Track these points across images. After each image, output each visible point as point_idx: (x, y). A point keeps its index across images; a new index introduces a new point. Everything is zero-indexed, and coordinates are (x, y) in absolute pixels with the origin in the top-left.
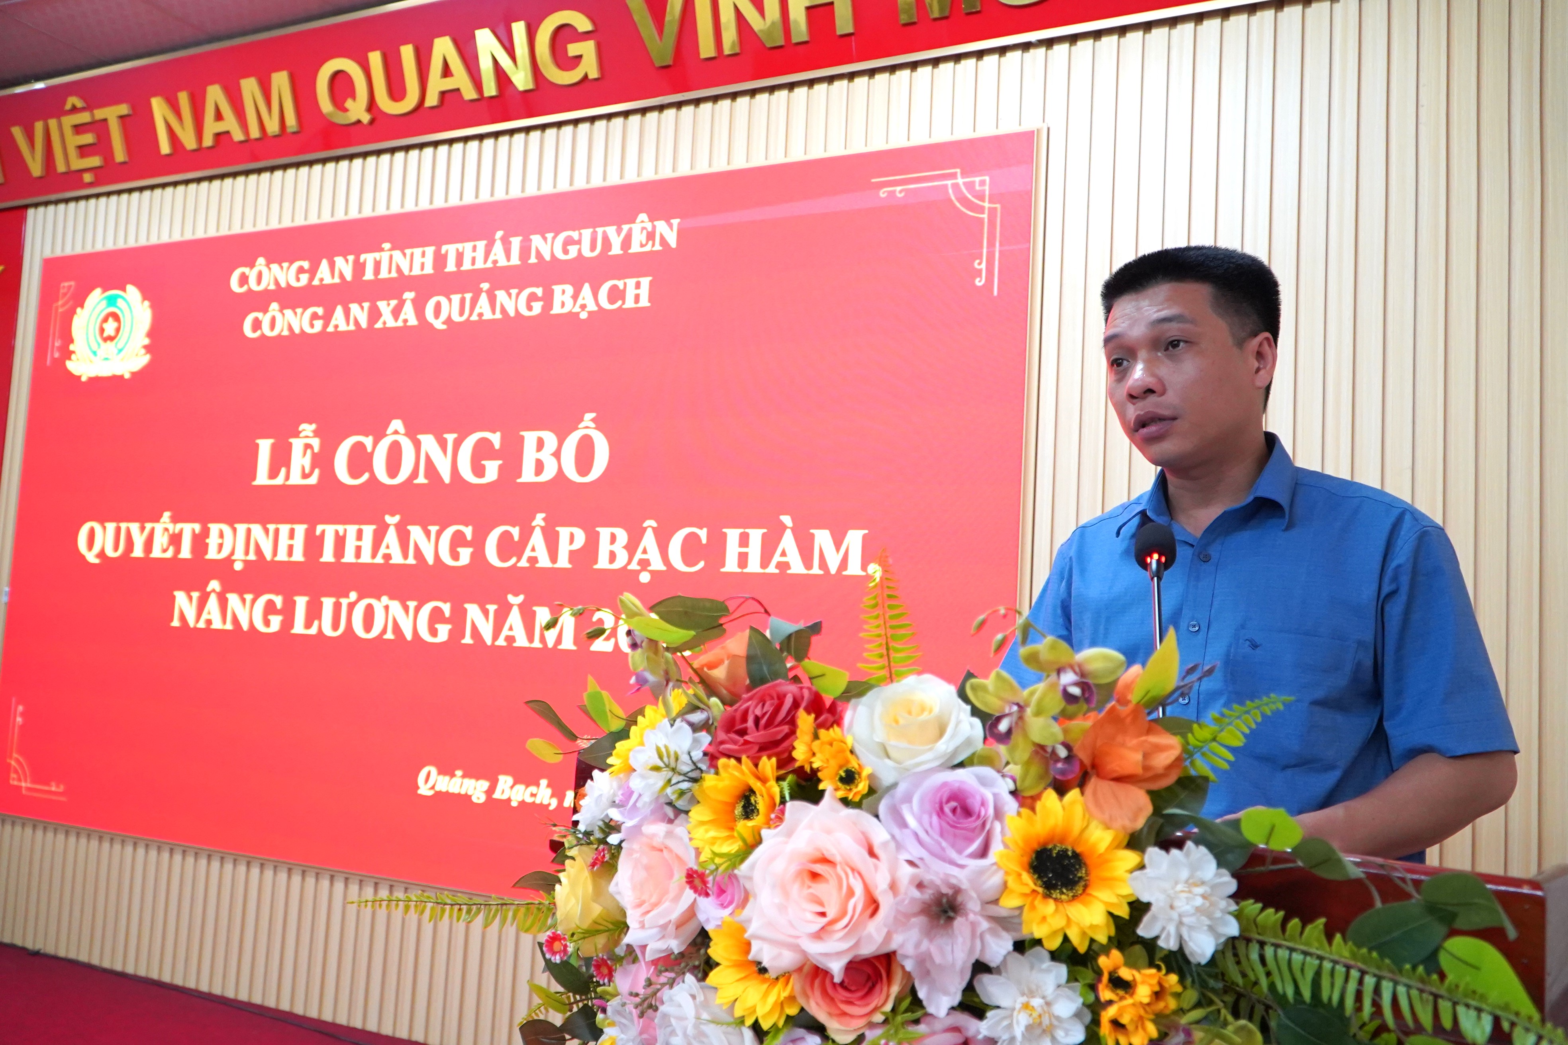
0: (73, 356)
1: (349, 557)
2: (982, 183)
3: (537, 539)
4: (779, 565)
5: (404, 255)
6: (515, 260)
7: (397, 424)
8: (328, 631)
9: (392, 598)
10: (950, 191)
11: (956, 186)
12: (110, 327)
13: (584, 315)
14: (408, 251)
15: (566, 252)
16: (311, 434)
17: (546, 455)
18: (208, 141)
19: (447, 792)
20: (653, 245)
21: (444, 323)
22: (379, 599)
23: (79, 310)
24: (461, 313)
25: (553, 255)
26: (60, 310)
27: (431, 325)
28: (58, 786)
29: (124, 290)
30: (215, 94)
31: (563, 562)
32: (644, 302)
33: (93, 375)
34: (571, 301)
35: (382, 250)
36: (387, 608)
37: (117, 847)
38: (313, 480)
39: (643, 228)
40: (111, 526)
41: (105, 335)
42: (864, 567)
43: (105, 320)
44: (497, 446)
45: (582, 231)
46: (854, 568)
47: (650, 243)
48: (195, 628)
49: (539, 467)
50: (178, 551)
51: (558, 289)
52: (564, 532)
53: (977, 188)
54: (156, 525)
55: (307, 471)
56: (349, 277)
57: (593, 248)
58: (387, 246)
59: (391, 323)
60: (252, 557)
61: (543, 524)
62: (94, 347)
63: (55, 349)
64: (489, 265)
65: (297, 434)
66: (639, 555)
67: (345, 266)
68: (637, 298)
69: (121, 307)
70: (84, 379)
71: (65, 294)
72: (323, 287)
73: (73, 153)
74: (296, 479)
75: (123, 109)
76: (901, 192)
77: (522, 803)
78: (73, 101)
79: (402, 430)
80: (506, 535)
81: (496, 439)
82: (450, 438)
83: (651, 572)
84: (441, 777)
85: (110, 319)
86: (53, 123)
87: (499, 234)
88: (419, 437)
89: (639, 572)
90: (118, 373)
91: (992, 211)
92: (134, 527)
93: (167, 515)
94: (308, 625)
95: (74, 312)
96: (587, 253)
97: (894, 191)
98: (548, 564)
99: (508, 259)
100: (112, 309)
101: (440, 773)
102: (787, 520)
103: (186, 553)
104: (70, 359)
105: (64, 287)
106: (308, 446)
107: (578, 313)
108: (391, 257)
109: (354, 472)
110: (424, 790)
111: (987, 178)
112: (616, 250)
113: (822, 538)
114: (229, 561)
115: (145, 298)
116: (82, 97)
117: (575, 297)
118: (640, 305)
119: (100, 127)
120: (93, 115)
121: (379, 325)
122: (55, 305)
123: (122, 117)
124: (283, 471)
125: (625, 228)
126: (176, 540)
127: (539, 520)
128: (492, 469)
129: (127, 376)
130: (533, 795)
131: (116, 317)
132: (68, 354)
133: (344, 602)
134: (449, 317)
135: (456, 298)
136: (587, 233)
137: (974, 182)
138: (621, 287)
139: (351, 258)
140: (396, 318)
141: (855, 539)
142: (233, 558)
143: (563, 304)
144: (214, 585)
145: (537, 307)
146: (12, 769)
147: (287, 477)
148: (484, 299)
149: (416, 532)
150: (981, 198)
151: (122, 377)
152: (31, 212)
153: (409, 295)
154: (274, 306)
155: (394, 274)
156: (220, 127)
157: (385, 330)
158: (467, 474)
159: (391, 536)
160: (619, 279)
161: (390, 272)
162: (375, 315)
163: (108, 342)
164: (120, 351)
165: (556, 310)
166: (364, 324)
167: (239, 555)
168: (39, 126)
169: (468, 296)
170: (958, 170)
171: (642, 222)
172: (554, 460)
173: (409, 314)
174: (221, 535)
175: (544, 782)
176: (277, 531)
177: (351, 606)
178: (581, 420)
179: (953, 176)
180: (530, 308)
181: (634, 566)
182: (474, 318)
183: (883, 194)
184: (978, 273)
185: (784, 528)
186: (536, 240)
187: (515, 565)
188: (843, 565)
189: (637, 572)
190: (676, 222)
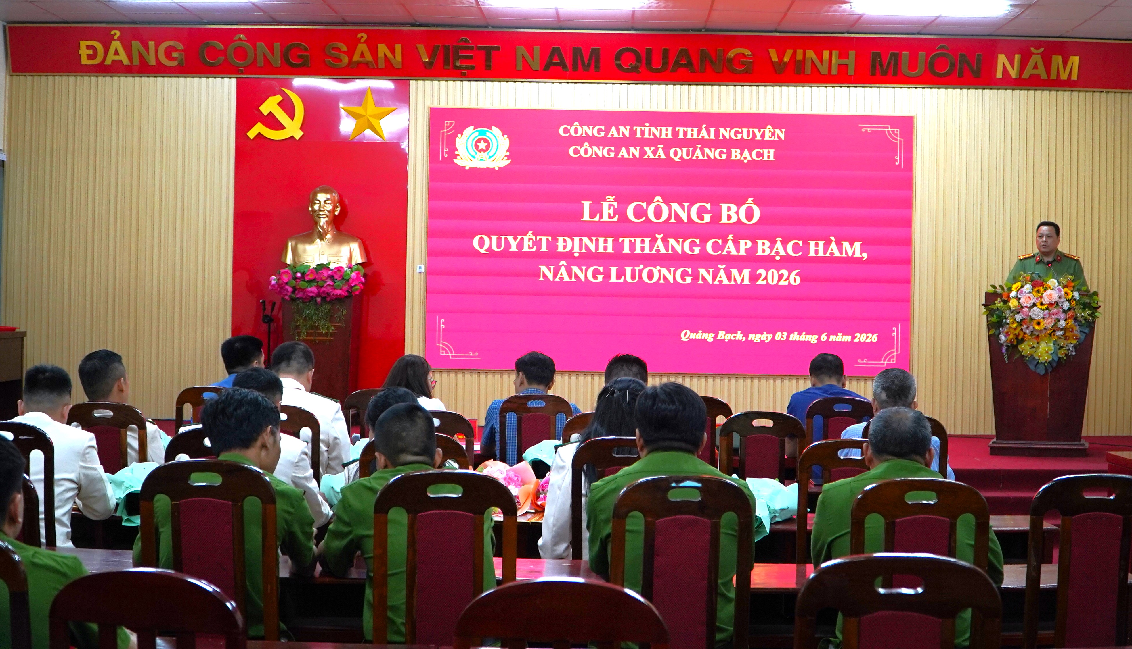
0: (458, 157)
1: (638, 251)
3: (730, 244)
4: (830, 253)
5: (657, 129)
6: (712, 137)
7: (658, 198)
8: (630, 281)
9: (662, 267)
10: (887, 133)
11: (888, 131)
12: (482, 145)
13: (747, 161)
14: (659, 128)
15: (736, 136)
16: (613, 200)
17: (732, 213)
19: (695, 339)
20: (775, 138)
21: (679, 159)
22: (655, 267)
23: (459, 135)
24: (688, 156)
26: (446, 134)
27: (673, 159)
28: (474, 353)
29: (490, 128)
31: (742, 252)
34: (740, 155)
35: (645, 126)
36: (660, 270)
38: (616, 219)
39: (770, 131)
40: (494, 237)
41: (479, 148)
42: (861, 254)
43: (479, 141)
44: (709, 208)
45: (743, 129)
46: (858, 254)
47: (773, 137)
48: (554, 281)
49: (729, 217)
50: (539, 248)
51: (733, 150)
52: (742, 242)
53: (896, 132)
54: (524, 237)
55: (612, 215)
57: (748, 136)
58: (647, 124)
59: (652, 156)
60: (584, 251)
61: (732, 239)
62: (473, 154)
63: (445, 153)
64: (700, 138)
65: (605, 200)
66: (775, 250)
67: (625, 130)
68: (769, 157)
69: (489, 137)
70: (467, 168)
71: (448, 127)
74: (606, 219)
76: (871, 131)
77: (730, 340)
79: (661, 200)
80: (716, 243)
81: (707, 206)
82: (686, 205)
83: (780, 256)
84: (692, 334)
85: (482, 141)
87: (704, 126)
88: (670, 204)
89: (775, 256)
90: (490, 167)
91: (901, 141)
93: (530, 232)
96: (745, 137)
97: (867, 130)
98: (736, 253)
99: (709, 136)
100: (483, 137)
101: (691, 332)
102: (833, 238)
103: (544, 249)
104: (456, 158)
105: (446, 123)
106: (611, 205)
107: (743, 160)
108: (650, 130)
109: (638, 217)
110: (684, 339)
111: (899, 130)
112: (758, 138)
113: (846, 244)
115: (504, 133)
117: (741, 154)
118: (770, 159)
121: (646, 157)
122: (442, 131)
124: (598, 215)
125: (762, 130)
126: (537, 243)
127: (731, 237)
128: (707, 217)
129: (496, 168)
130: (734, 337)
131: (486, 140)
132: (454, 156)
133: (637, 269)
134: (682, 157)
135: (685, 150)
136: (745, 130)
137: (894, 131)
138: (762, 152)
139: (629, 128)
140: (655, 155)
141: (857, 245)
142: (573, 251)
143: (736, 156)
144: (563, 262)
145: (724, 156)
147: (601, 218)
149: (672, 241)
150: (897, 136)
152: (413, 83)
153: (661, 146)
154: (586, 144)
155: (652, 137)
157: (649, 159)
158: (694, 217)
159: (659, 243)
160: (761, 149)
161: (649, 135)
162: (643, 153)
163: (483, 152)
164: (491, 157)
166: (637, 156)
167: (576, 249)
169: (691, 149)
170: (889, 126)
171: (768, 128)
172: (736, 215)
173: (661, 153)
174: (565, 241)
175: (739, 332)
176: (597, 240)
177: (640, 270)
178: (747, 200)
179: (887, 128)
180: (720, 156)
181: (773, 254)
182: (694, 158)
183: (863, 130)
184: (897, 160)
185: (831, 241)
186: (722, 130)
187: (721, 254)
188: (854, 253)
189: (774, 256)
190: (784, 130)
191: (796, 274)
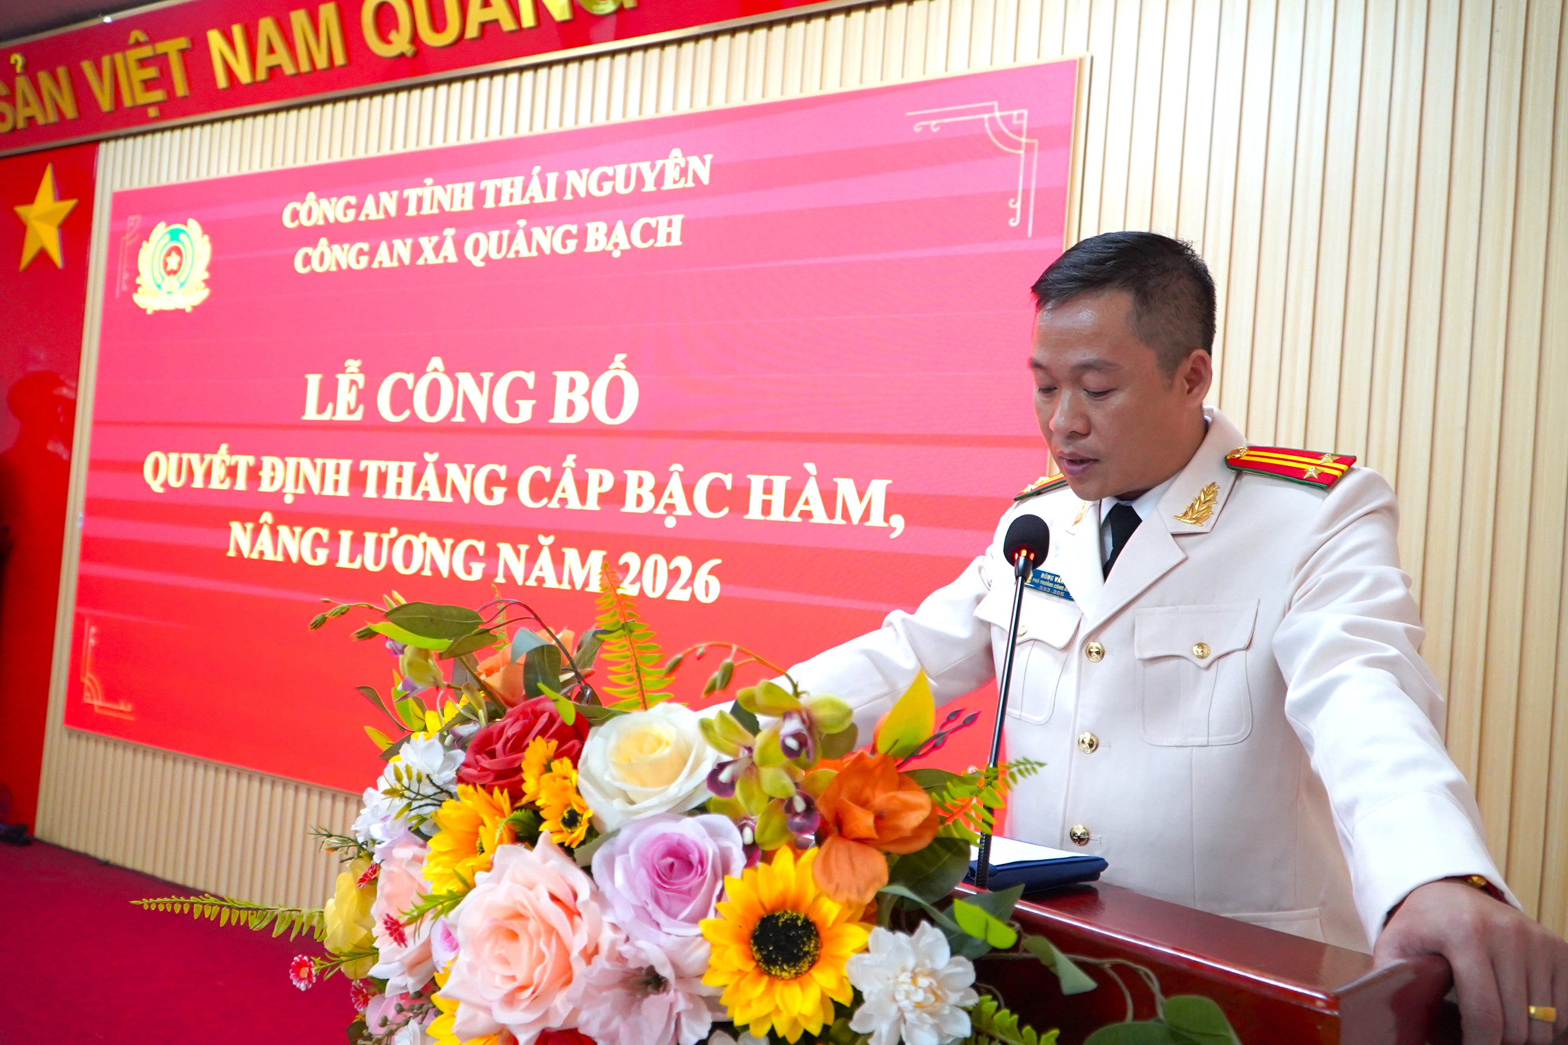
0: (139, 289)
1: (390, 493)
2: (1020, 117)
3: (568, 480)
4: (802, 513)
5: (445, 190)
6: (551, 197)
7: (436, 362)
8: (371, 567)
9: (430, 534)
10: (987, 125)
11: (992, 120)
12: (173, 261)
13: (616, 254)
14: (449, 187)
15: (600, 188)
16: (356, 370)
17: (577, 396)
18: (262, 75)
20: (686, 182)
21: (482, 260)
22: (417, 535)
23: (144, 244)
24: (499, 250)
25: (588, 192)
26: (129, 243)
27: (470, 262)
28: (126, 705)
29: (185, 224)
30: (267, 27)
31: (592, 504)
32: (676, 241)
33: (157, 308)
34: (605, 239)
35: (424, 185)
36: (425, 544)
37: (180, 766)
38: (358, 416)
39: (677, 164)
40: (174, 456)
41: (169, 268)
42: (886, 519)
43: (169, 254)
44: (531, 385)
45: (616, 167)
46: (877, 519)
47: (683, 179)
48: (249, 560)
49: (571, 408)
50: (234, 483)
51: (591, 226)
52: (593, 474)
53: (1015, 122)
54: (213, 456)
55: (352, 407)
56: (393, 213)
57: (627, 185)
58: (429, 181)
59: (432, 260)
60: (301, 490)
61: (573, 465)
62: (159, 280)
63: (123, 282)
64: (526, 201)
65: (343, 370)
66: (665, 500)
67: (389, 201)
68: (669, 236)
69: (183, 242)
70: (149, 312)
71: (132, 228)
72: (369, 223)
73: (138, 87)
74: (342, 415)
75: (182, 43)
76: (936, 126)
78: (137, 35)
79: (441, 368)
80: (538, 475)
81: (530, 378)
82: (487, 376)
83: (677, 517)
85: (173, 254)
86: (118, 57)
87: (536, 170)
88: (458, 375)
90: (180, 307)
91: (1029, 147)
92: (195, 458)
93: (224, 447)
94: (352, 560)
95: (139, 246)
96: (621, 190)
97: (930, 125)
98: (577, 506)
99: (545, 195)
100: (175, 243)
102: (811, 467)
103: (241, 484)
104: (136, 291)
105: (131, 221)
106: (353, 382)
107: (611, 252)
108: (433, 192)
109: (396, 409)
111: (1025, 112)
112: (649, 186)
113: (846, 487)
114: (280, 494)
115: (205, 231)
116: (146, 31)
117: (608, 235)
118: (672, 244)
119: (162, 61)
120: (154, 50)
121: (420, 262)
122: (123, 238)
123: (183, 52)
124: (330, 406)
125: (659, 163)
126: (232, 471)
127: (570, 461)
128: (526, 409)
129: (188, 310)
131: (178, 251)
132: (135, 287)
133: (386, 537)
134: (487, 255)
135: (494, 235)
136: (621, 169)
137: (1010, 117)
138: (654, 225)
139: (395, 193)
140: (437, 255)
141: (878, 489)
142: (284, 491)
143: (597, 242)
144: (267, 517)
145: (572, 245)
146: (85, 688)
147: (334, 413)
148: (520, 236)
149: (453, 470)
150: (1018, 132)
151: (183, 311)
152: (102, 146)
153: (449, 232)
154: (323, 241)
155: (435, 211)
156: (273, 60)
157: (427, 266)
158: (502, 413)
159: (430, 474)
160: (652, 216)
161: (431, 208)
162: (417, 251)
163: (172, 276)
164: (182, 284)
165: (590, 248)
166: (407, 261)
167: (289, 485)
168: (106, 60)
169: (506, 233)
170: (995, 103)
171: (676, 157)
172: (585, 401)
173: (449, 251)
174: (273, 468)
176: (324, 466)
177: (392, 542)
178: (612, 361)
179: (990, 109)
180: (564, 246)
181: (660, 510)
182: (511, 255)
183: (917, 128)
184: (1013, 213)
185: (808, 475)
186: (572, 176)
187: (546, 506)
188: (866, 516)
189: (663, 517)
190: (708, 157)
191: (711, 572)
